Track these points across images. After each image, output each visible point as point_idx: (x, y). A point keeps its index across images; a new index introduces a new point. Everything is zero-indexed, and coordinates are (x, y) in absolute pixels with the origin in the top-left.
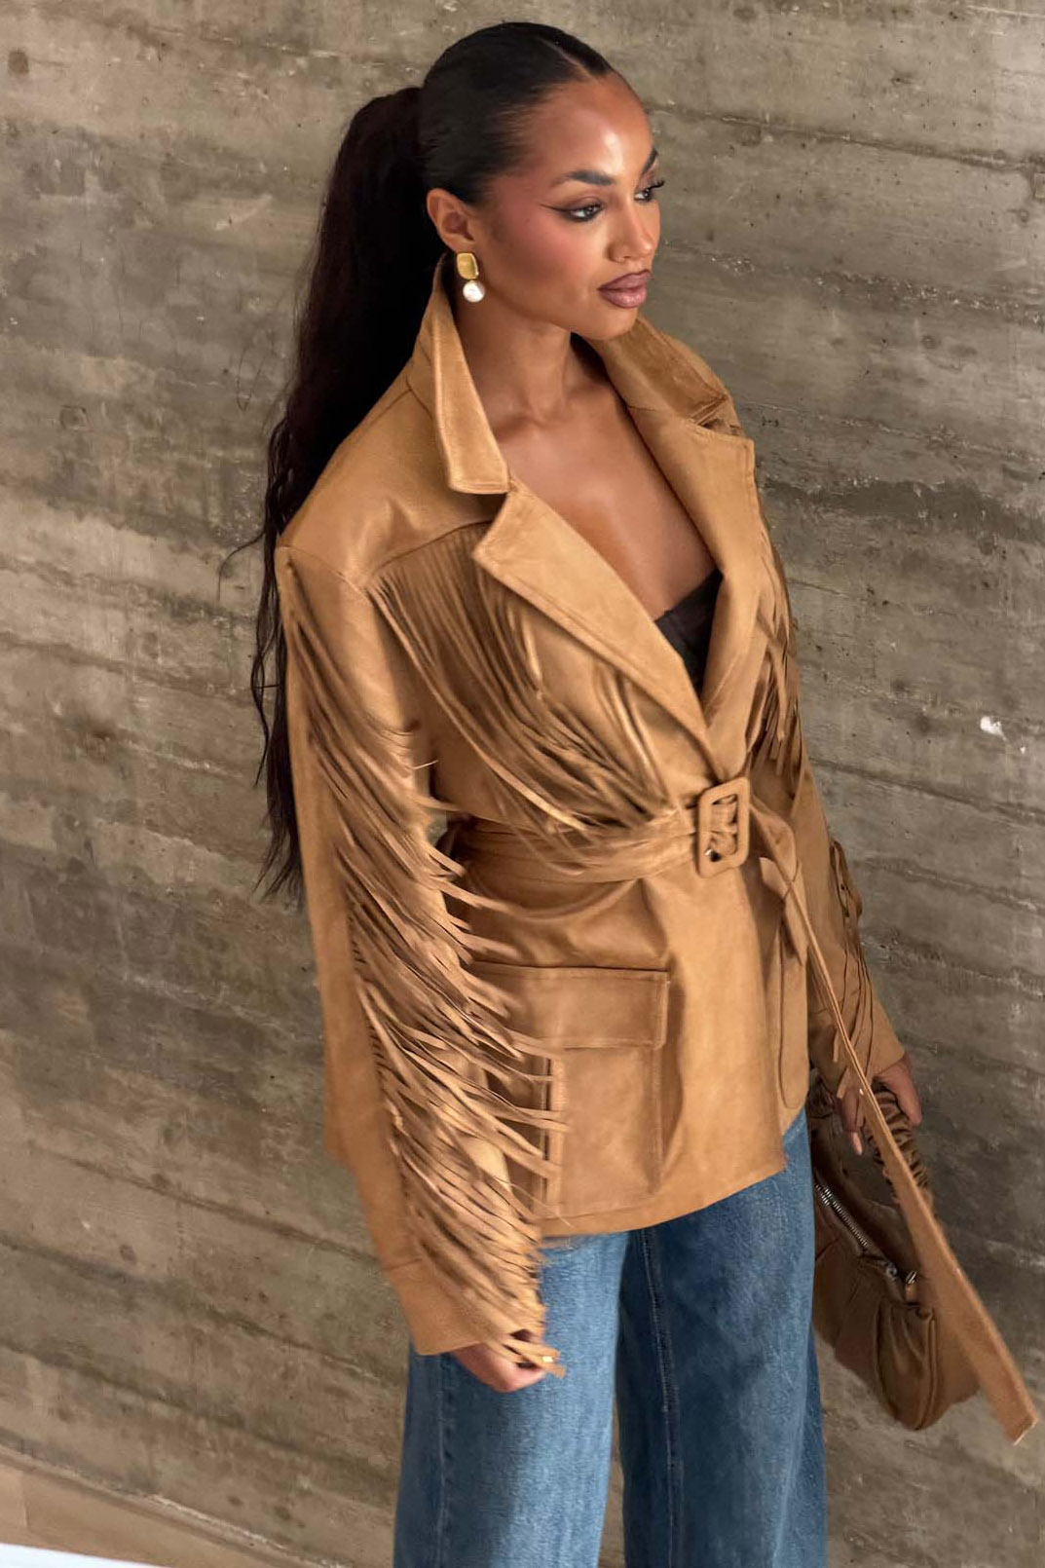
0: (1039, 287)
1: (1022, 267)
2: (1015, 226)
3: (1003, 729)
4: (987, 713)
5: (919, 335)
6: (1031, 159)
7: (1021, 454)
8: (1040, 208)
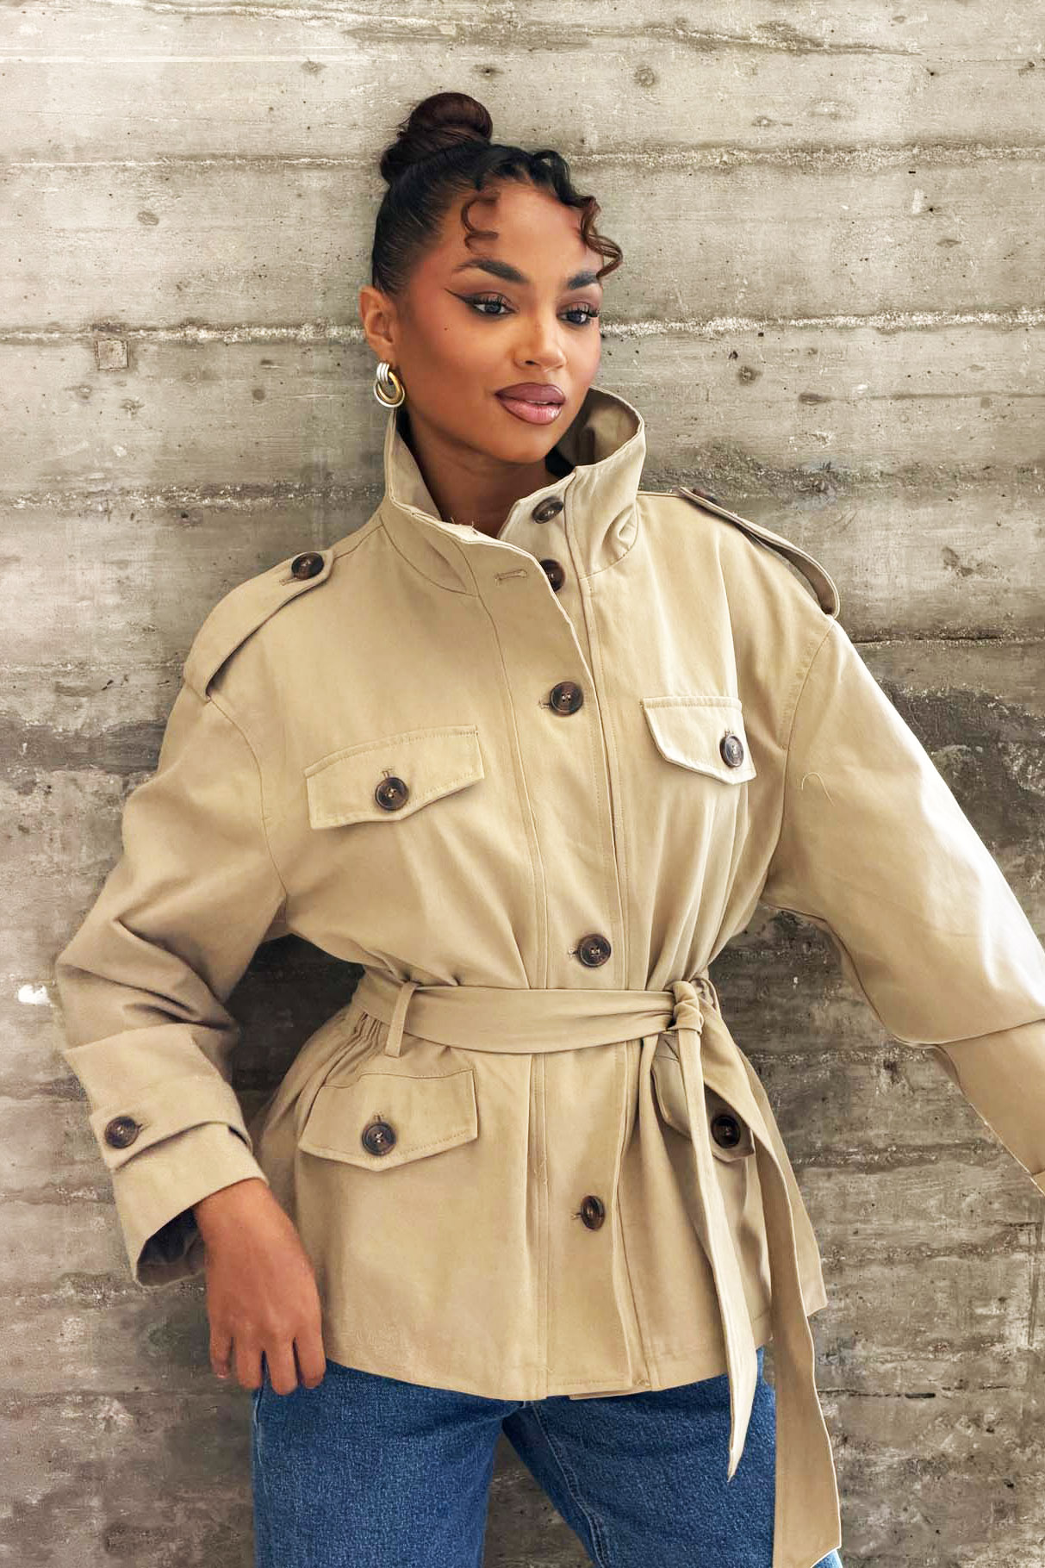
0: (107, 470)
1: (85, 451)
2: (75, 406)
3: (50, 995)
4: (23, 981)
6: (94, 327)
7: (81, 665)
8: (106, 380)
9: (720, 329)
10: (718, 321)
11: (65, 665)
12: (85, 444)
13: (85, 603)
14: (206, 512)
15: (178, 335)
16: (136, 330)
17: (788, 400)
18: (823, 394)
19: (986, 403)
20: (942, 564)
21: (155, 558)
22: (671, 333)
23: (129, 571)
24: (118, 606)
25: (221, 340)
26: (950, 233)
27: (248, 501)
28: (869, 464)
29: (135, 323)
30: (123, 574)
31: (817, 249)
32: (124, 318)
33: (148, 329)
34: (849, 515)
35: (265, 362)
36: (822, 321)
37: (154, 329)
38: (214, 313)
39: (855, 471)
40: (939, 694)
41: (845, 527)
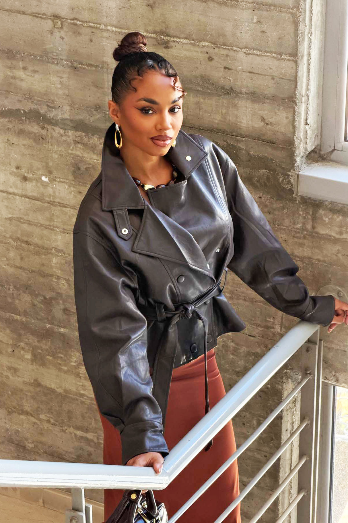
0: (56, 53)
2: (49, 35)
3: (49, 180)
4: (43, 175)
5: (21, 66)
6: (53, 16)
7: (53, 101)
8: (56, 30)
9: (204, 45)
10: (203, 42)
11: (49, 100)
12: (52, 46)
13: (53, 86)
14: (80, 68)
15: (72, 22)
16: (63, 18)
17: (221, 67)
18: (230, 68)
19: (273, 79)
20: (261, 120)
21: (68, 77)
22: (191, 44)
23: (63, 80)
24: (60, 88)
25: (82, 25)
26: (264, 29)
27: (89, 68)
28: (242, 89)
29: (63, 17)
30: (61, 80)
31: (228, 28)
32: (60, 15)
33: (65, 19)
34: (237, 102)
35: (92, 32)
36: (230, 48)
37: (67, 19)
38: (80, 17)
39: (238, 90)
40: (260, 156)
41: (235, 105)
